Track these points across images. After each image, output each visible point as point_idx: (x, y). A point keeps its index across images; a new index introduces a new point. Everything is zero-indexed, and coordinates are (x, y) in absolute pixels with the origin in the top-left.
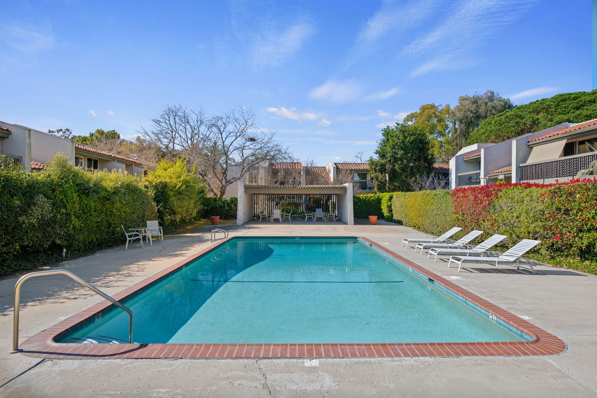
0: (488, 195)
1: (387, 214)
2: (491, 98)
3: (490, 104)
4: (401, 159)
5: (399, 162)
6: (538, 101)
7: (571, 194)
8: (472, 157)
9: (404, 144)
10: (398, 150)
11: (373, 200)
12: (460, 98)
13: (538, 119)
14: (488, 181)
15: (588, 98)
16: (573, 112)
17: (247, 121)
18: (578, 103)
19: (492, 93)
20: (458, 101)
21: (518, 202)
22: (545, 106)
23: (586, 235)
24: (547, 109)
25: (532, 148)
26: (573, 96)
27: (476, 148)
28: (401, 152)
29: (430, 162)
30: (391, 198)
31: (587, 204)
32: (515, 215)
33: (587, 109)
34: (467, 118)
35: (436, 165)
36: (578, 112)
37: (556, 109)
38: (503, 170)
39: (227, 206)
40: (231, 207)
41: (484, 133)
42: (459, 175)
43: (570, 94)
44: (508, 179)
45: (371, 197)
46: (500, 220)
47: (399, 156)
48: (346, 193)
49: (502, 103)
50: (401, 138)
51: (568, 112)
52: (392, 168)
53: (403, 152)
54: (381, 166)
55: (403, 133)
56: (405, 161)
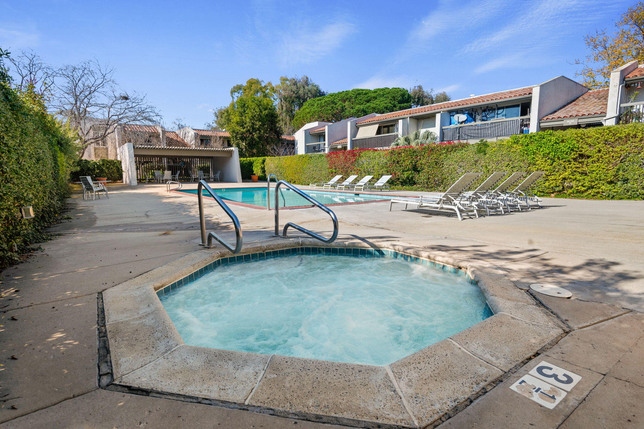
0: (354, 155)
1: (261, 175)
2: (307, 83)
3: (306, 87)
4: (259, 129)
5: (258, 132)
6: (343, 92)
7: (399, 154)
8: (317, 131)
9: (261, 116)
10: (256, 121)
11: (246, 163)
12: (281, 78)
13: (345, 106)
14: (331, 149)
15: (373, 95)
16: (365, 104)
17: (104, 75)
18: (367, 98)
19: (307, 78)
20: (280, 81)
21: (373, 159)
22: (348, 96)
23: (405, 173)
24: (349, 99)
25: (359, 128)
26: (364, 92)
27: (317, 125)
28: (258, 124)
29: (279, 133)
30: (264, 161)
31: (407, 158)
32: (371, 166)
33: (373, 103)
34: (291, 97)
35: (283, 137)
36: (368, 104)
37: (355, 100)
38: (340, 142)
39: (98, 168)
40: (102, 170)
41: (309, 113)
42: (307, 144)
43: (362, 90)
44: (345, 148)
45: (244, 161)
46: (362, 170)
47: (257, 127)
48: (231, 156)
49: (315, 89)
50: (257, 110)
51: (362, 104)
52: (251, 137)
53: (260, 123)
54: (242, 134)
55: (259, 106)
56: (262, 131)
